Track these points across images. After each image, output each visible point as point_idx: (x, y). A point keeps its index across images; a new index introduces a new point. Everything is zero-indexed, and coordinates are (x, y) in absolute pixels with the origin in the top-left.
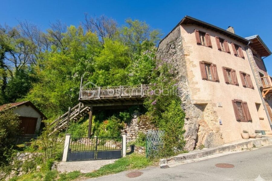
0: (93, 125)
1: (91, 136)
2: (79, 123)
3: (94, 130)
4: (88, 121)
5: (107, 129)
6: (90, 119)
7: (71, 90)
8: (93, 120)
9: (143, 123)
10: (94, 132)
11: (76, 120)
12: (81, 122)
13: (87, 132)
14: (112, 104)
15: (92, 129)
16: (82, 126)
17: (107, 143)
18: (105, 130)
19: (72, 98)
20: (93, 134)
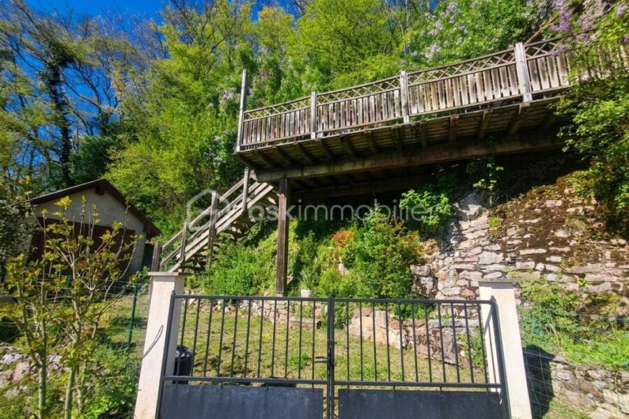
0: (294, 248)
1: (288, 289)
2: (246, 245)
3: (299, 265)
4: (275, 235)
5: (349, 264)
6: (281, 232)
7: (217, 138)
8: (292, 234)
9: (527, 236)
10: (297, 274)
11: (236, 235)
12: (255, 242)
13: (274, 273)
14: (363, 164)
15: (291, 262)
16: (256, 252)
17: (355, 322)
18: (341, 266)
19: (219, 164)
20: (295, 282)
